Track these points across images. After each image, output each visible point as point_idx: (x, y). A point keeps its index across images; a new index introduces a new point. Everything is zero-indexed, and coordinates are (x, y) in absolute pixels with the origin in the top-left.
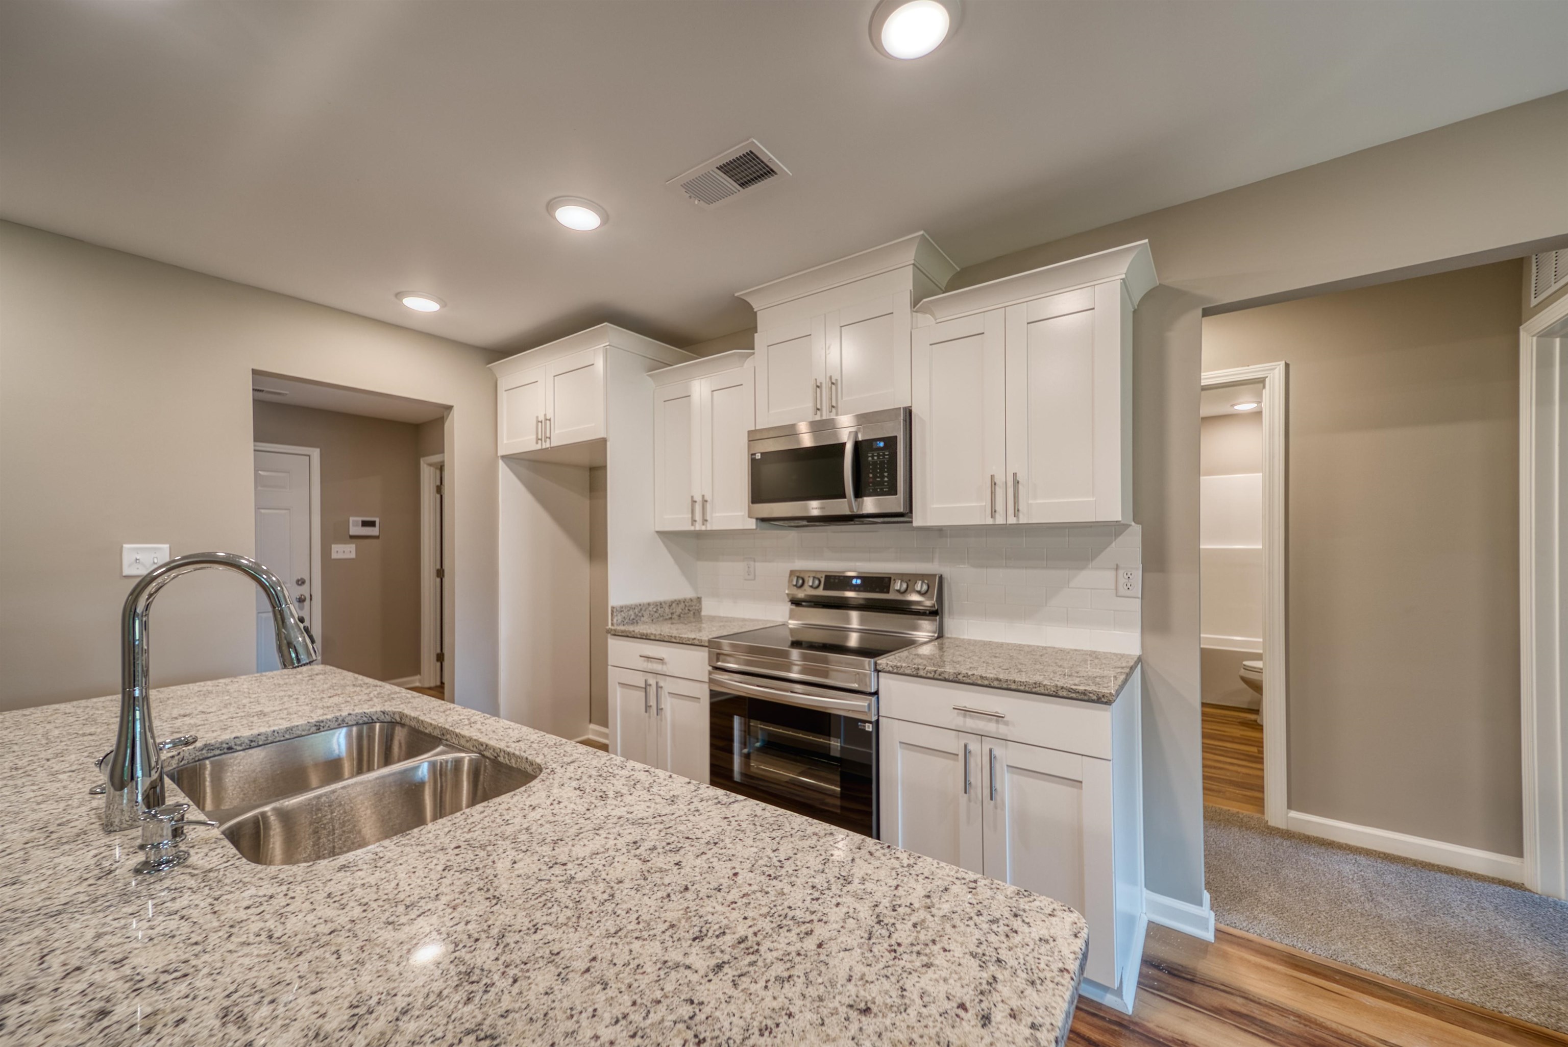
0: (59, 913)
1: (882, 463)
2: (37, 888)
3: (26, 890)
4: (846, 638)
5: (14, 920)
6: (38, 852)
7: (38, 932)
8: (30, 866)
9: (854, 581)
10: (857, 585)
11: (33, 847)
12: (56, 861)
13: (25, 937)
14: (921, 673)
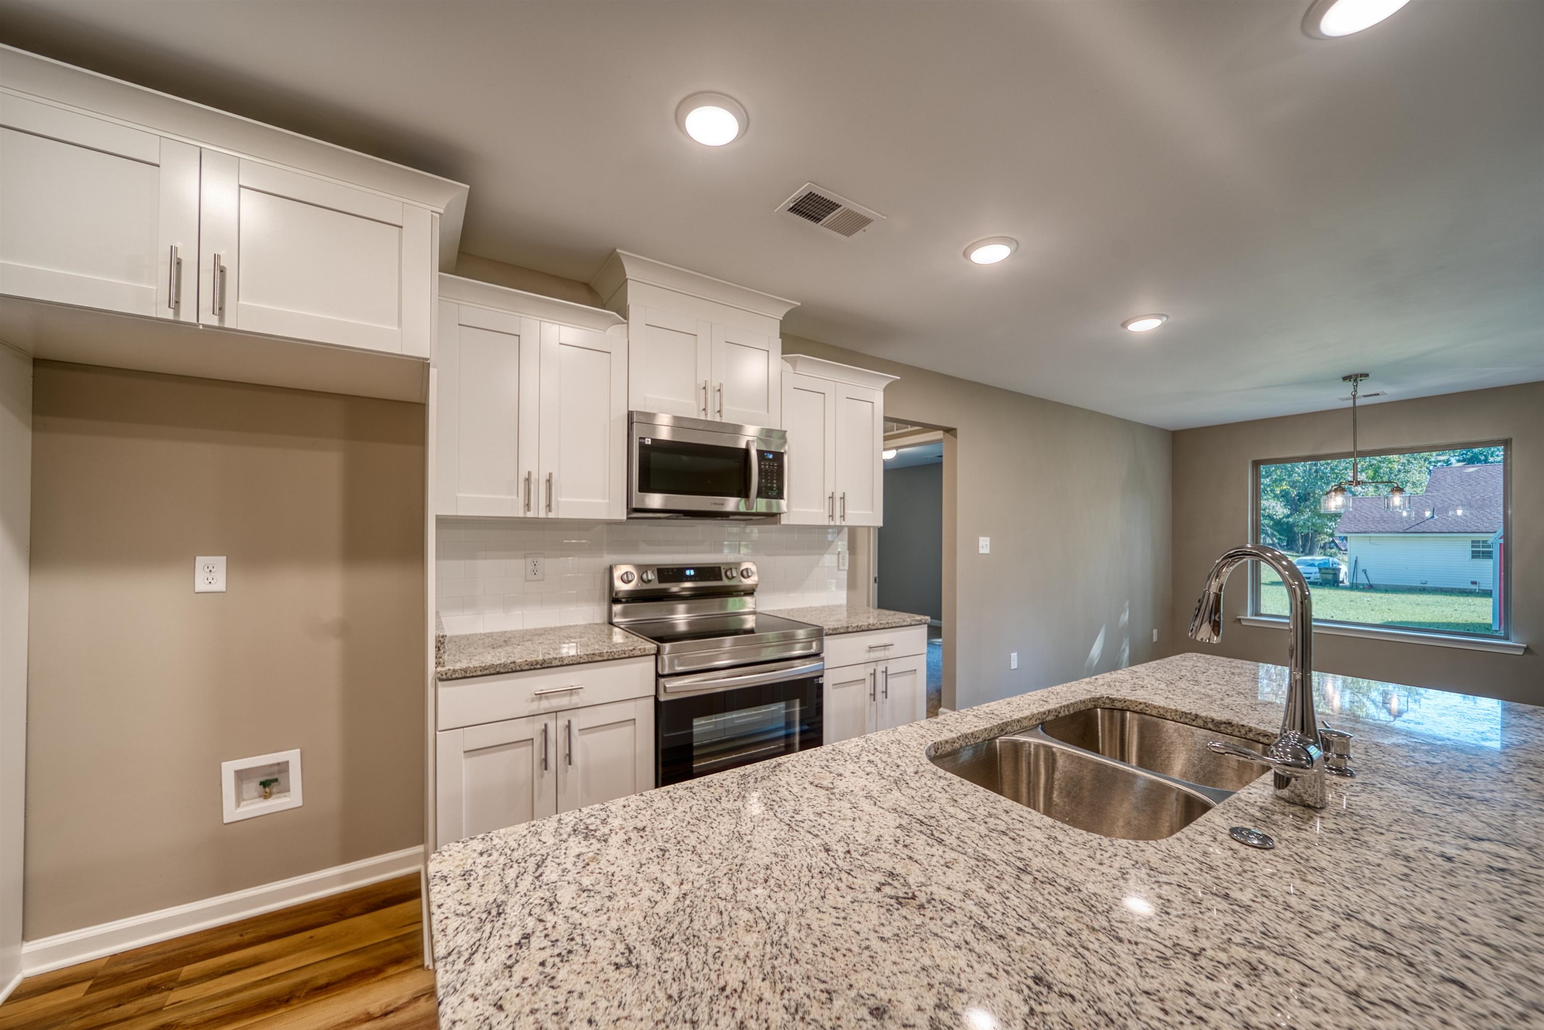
0: (1412, 783)
1: (772, 472)
2: (1409, 800)
3: (1417, 802)
4: (743, 622)
5: (1436, 793)
6: (1383, 821)
7: (1430, 782)
8: (1398, 815)
9: (688, 573)
10: (690, 576)
11: (1382, 828)
12: (1380, 808)
13: (1438, 783)
14: (850, 630)
